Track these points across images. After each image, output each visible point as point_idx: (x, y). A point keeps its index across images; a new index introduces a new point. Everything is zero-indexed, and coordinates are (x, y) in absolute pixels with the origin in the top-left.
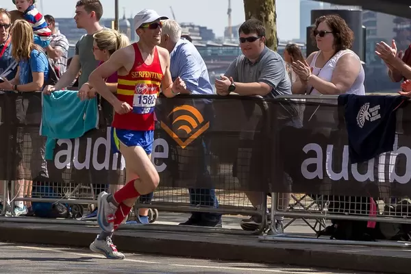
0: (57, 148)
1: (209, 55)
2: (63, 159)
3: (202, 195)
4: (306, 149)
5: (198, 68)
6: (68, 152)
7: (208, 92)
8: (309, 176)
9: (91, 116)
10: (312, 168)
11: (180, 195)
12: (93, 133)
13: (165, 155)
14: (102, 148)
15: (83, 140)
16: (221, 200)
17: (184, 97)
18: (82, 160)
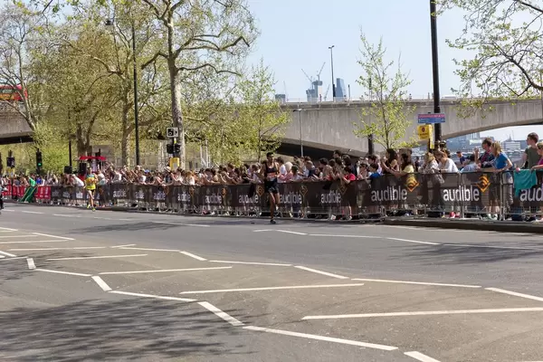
0: (521, 193)
2: (524, 197)
6: (526, 194)
15: (532, 190)
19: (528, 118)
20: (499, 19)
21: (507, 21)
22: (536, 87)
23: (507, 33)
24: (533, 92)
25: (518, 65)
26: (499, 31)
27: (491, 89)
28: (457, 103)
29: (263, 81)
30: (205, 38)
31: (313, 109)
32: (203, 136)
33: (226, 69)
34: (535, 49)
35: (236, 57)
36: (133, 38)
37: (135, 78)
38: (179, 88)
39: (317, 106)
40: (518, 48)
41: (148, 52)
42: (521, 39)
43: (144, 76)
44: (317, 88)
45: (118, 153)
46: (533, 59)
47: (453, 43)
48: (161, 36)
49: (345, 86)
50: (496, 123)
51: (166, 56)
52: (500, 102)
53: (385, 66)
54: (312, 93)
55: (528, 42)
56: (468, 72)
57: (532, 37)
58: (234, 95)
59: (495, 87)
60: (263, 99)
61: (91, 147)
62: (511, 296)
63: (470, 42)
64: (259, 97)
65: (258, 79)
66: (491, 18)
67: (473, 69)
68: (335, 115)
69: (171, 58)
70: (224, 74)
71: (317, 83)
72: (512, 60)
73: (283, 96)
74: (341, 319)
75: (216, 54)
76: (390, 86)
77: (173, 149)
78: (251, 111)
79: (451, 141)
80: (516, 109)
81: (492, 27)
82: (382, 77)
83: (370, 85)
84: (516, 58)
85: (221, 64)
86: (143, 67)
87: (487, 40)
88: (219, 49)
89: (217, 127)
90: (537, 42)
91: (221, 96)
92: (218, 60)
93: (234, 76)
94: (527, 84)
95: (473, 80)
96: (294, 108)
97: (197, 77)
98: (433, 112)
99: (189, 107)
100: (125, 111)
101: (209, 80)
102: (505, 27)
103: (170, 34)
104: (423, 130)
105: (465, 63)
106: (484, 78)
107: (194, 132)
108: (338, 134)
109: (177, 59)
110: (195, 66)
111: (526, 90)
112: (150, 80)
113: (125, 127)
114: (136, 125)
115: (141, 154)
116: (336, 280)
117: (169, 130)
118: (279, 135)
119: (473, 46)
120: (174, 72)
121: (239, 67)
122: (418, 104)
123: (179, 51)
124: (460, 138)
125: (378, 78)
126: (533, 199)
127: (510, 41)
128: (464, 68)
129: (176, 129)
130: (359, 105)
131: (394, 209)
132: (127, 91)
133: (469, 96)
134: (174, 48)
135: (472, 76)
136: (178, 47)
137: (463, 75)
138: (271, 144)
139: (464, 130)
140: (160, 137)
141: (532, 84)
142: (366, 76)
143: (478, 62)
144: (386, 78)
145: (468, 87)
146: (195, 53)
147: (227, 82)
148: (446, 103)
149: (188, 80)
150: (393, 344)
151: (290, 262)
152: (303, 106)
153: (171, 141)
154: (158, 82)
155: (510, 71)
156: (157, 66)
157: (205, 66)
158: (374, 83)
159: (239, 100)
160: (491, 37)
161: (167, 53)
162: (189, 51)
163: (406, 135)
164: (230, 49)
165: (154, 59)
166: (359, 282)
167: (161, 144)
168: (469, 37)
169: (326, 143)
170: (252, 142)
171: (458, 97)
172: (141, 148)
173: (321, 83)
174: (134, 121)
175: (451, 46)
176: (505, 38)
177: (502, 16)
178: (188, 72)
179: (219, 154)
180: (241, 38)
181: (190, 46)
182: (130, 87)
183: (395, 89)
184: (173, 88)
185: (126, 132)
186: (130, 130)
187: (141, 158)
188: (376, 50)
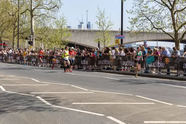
0: (149, 64)
1: (170, 51)
2: (150, 65)
3: (168, 70)
4: (184, 64)
5: (168, 53)
6: (150, 64)
7: (170, 56)
8: (184, 68)
9: (153, 59)
10: (185, 67)
11: (166, 70)
12: (154, 62)
13: (164, 65)
14: (155, 64)
15: (152, 63)
16: (171, 71)
17: (167, 57)
18: (152, 65)
19: (152, 39)
20: (144, 4)
21: (147, 5)
22: (155, 28)
23: (147, 9)
24: (155, 30)
25: (150, 20)
26: (144, 8)
27: (141, 28)
28: (129, 32)
29: (63, 21)
30: (43, 5)
31: (80, 32)
32: (41, 39)
33: (50, 16)
34: (156, 15)
35: (54, 12)
36: (18, 4)
37: (18, 18)
38: (33, 22)
39: (81, 31)
40: (150, 14)
41: (23, 9)
42: (152, 12)
43: (22, 17)
44: (81, 25)
45: (11, 43)
46: (155, 19)
47: (129, 12)
48: (28, 3)
49: (91, 24)
50: (141, 40)
51: (29, 11)
52: (143, 33)
53: (105, 18)
54: (80, 26)
55: (154, 13)
56: (133, 22)
57: (155, 11)
58: (53, 25)
59: (142, 27)
60: (63, 27)
61: (2, 41)
62: (144, 99)
63: (134, 12)
64: (61, 26)
65: (62, 20)
66: (142, 4)
67: (135, 21)
68: (87, 34)
69: (32, 11)
70: (50, 18)
71: (81, 23)
72: (148, 19)
73: (70, 27)
74: (85, 104)
75: (47, 11)
76: (106, 25)
77: (31, 43)
78: (59, 31)
79: (126, 45)
80: (148, 36)
81: (142, 7)
82: (104, 22)
83: (100, 24)
84: (149, 18)
85: (49, 14)
86: (21, 14)
87: (140, 11)
88: (48, 9)
89: (46, 36)
90: (157, 13)
91: (48, 26)
92: (48, 13)
93: (53, 19)
94: (152, 27)
95: (135, 25)
96: (73, 31)
97: (40, 18)
98: (120, 35)
99: (37, 28)
100: (14, 29)
101: (44, 19)
102: (146, 7)
103: (31, 3)
104: (117, 41)
105: (132, 19)
106: (139, 24)
107: (38, 37)
108: (88, 41)
109: (34, 12)
110: (39, 14)
111: (152, 29)
112: (24, 18)
113: (14, 35)
114: (18, 34)
115: (19, 44)
116: (85, 91)
117: (30, 36)
118: (68, 40)
119: (136, 13)
120: (32, 16)
121: (55, 16)
122: (116, 32)
123: (34, 9)
124: (129, 44)
125: (102, 22)
126: (153, 66)
127: (148, 12)
128: (132, 20)
129: (32, 36)
130: (95, 31)
131: (106, 67)
132: (15, 22)
133: (133, 30)
134: (33, 8)
135: (135, 23)
136: (34, 7)
137: (131, 23)
138: (65, 43)
139: (131, 42)
140: (26, 39)
141: (154, 27)
142: (99, 21)
143: (137, 19)
144: (105, 22)
145: (133, 27)
146: (40, 10)
147: (51, 21)
148: (125, 32)
149: (37, 19)
150: (103, 114)
151: (69, 84)
152: (76, 30)
153: (30, 40)
154: (26, 19)
155: (147, 22)
156: (26, 14)
157: (43, 15)
158: (101, 24)
159: (54, 27)
160: (142, 10)
161: (30, 9)
162: (38, 9)
163: (111, 42)
164: (52, 9)
165: (26, 11)
166: (92, 92)
167: (27, 41)
168: (134, 10)
169: (84, 43)
170: (58, 42)
171: (129, 30)
172: (19, 42)
173: (83, 23)
174: (17, 33)
175: (128, 12)
176: (146, 11)
177: (146, 3)
178: (37, 17)
179: (47, 45)
180: (56, 6)
181: (38, 7)
182: (16, 20)
183: (108, 26)
184: (31, 22)
185: (14, 36)
186: (16, 35)
187: (19, 46)
188: (102, 12)
